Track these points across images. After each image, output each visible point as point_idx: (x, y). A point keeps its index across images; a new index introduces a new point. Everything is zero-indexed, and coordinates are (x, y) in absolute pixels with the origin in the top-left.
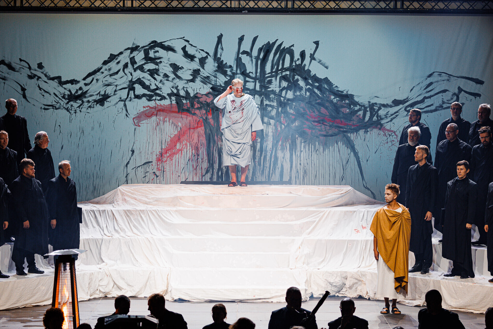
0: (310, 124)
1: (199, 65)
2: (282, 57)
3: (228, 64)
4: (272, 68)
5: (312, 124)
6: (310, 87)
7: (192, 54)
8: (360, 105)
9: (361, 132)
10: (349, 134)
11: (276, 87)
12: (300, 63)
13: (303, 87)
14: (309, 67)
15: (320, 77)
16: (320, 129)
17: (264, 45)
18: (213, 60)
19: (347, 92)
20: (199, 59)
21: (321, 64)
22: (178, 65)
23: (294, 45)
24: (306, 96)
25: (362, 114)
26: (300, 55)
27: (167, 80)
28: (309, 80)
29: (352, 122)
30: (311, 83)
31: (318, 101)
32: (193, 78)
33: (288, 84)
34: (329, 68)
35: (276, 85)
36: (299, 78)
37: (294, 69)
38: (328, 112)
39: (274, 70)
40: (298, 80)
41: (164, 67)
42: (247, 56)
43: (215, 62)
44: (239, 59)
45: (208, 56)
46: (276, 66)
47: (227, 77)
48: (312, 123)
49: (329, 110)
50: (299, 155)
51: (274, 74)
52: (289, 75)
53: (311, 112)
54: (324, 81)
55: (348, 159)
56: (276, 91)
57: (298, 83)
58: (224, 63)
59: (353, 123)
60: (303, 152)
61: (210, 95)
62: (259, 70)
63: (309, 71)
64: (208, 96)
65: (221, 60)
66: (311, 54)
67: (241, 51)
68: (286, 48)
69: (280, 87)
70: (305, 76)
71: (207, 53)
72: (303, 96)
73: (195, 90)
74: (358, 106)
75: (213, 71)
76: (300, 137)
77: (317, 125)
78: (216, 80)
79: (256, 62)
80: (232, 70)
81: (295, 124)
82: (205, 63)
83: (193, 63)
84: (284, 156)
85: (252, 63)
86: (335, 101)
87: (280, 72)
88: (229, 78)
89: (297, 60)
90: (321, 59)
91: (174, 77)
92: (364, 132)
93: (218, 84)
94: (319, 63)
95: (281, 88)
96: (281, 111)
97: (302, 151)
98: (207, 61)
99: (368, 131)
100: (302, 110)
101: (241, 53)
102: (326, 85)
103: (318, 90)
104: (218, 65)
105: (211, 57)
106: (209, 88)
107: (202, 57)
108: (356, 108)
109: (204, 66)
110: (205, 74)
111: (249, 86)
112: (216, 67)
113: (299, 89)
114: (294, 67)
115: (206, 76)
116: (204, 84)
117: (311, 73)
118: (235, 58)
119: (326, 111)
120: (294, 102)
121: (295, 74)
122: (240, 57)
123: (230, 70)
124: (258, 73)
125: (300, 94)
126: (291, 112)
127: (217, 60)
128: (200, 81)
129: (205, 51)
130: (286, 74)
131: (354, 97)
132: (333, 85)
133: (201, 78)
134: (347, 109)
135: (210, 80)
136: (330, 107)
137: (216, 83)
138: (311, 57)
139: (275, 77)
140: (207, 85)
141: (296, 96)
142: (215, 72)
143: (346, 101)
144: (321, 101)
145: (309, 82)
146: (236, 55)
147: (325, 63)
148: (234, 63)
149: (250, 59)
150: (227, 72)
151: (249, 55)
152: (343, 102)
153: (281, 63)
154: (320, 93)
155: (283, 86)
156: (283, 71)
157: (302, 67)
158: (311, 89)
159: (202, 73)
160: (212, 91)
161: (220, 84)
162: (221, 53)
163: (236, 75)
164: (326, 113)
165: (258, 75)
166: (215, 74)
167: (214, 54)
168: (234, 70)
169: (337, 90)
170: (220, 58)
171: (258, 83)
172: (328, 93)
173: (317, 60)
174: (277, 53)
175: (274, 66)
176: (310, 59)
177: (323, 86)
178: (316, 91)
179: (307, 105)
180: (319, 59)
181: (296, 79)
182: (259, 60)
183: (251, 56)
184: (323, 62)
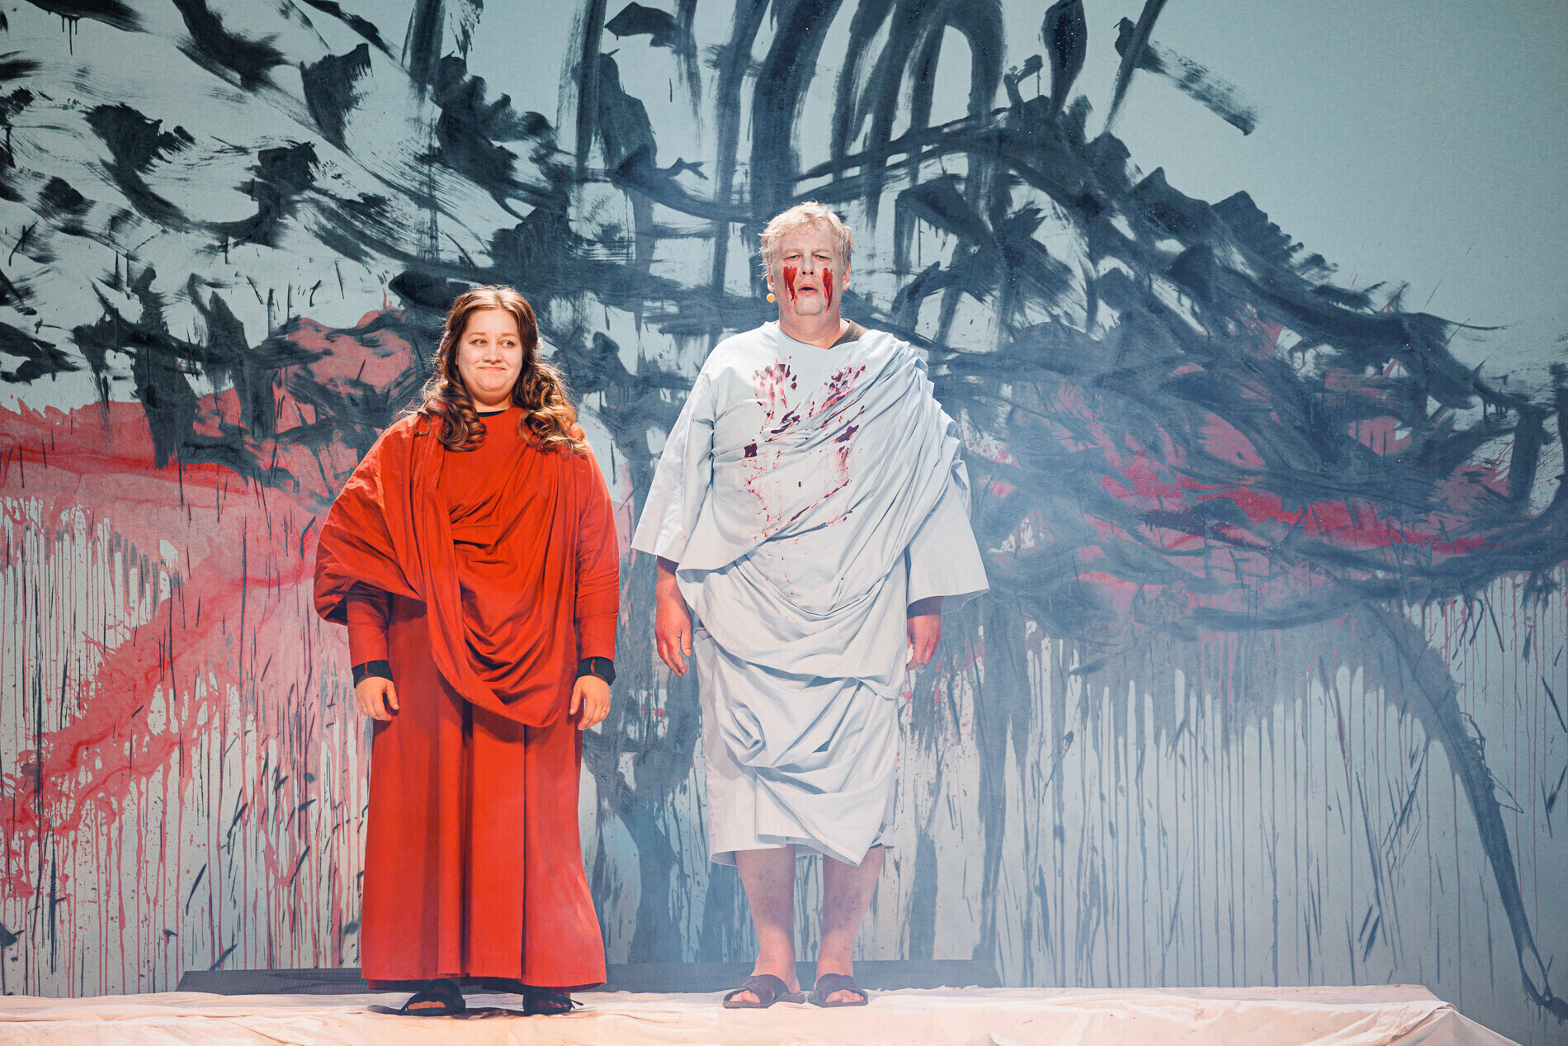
0: (1125, 535)
1: (305, 113)
2: (915, 53)
3: (520, 107)
4: (844, 129)
5: (1140, 538)
6: (1124, 269)
7: (254, 35)
8: (1488, 395)
9: (1504, 592)
10: (1417, 608)
11: (871, 272)
12: (1047, 92)
13: (1067, 270)
14: (1111, 117)
15: (1191, 191)
16: (1201, 574)
18: (407, 79)
19: (1395, 299)
20: (306, 73)
21: (1200, 96)
22: (151, 115)
24: (1097, 336)
25: (1508, 458)
26: (1047, 29)
27: (74, 230)
28: (1112, 212)
29: (1433, 517)
30: (1130, 235)
31: (1181, 370)
32: (265, 211)
33: (961, 250)
34: (1259, 129)
35: (872, 256)
36: (1042, 199)
37: (1002, 137)
38: (1260, 451)
39: (856, 148)
40: (1030, 217)
41: (46, 138)
42: (654, 43)
43: (422, 90)
44: (595, 72)
45: (374, 52)
46: (869, 121)
47: (510, 201)
48: (1143, 528)
49: (1265, 432)
50: (1047, 769)
51: (854, 172)
52: (968, 179)
53: (1136, 447)
54: (1221, 224)
55: (1412, 795)
56: (869, 297)
57: (1039, 235)
58: (490, 98)
59: (1442, 529)
60: (1075, 746)
61: (390, 339)
62: (744, 150)
63: (1113, 150)
64: (372, 344)
65: (467, 78)
66: (1125, 24)
67: (612, 11)
69: (901, 267)
70: (1087, 185)
71: (358, 24)
72: (1070, 332)
73: (280, 297)
74: (1477, 400)
75: (412, 163)
76: (1055, 637)
77: (1177, 542)
78: (434, 222)
79: (721, 88)
80: (552, 148)
81: (1019, 542)
82: (350, 102)
83: (258, 102)
84: (939, 773)
85: (696, 93)
86: (1306, 365)
87: (902, 157)
88: (526, 209)
89: (1021, 67)
90: (1200, 61)
91: (125, 203)
92: (1520, 593)
93: (449, 254)
94: (1183, 86)
95: (910, 279)
97: (1070, 737)
98: (360, 86)
99: (1550, 586)
100: (1068, 434)
101: (610, 26)
102: (1240, 249)
103: (1181, 291)
104: (443, 117)
105: (392, 57)
106: (382, 283)
107: (325, 58)
108: (1459, 412)
109: (346, 120)
110: (353, 183)
111: (678, 267)
112: (428, 129)
113: (1039, 285)
114: (1003, 125)
115: (360, 195)
116: (340, 252)
117: (1130, 163)
118: (568, 60)
119: (1243, 438)
120: (1009, 383)
121: (1012, 176)
122: (603, 55)
123: (536, 151)
124: (737, 168)
125: (1048, 320)
126: (985, 451)
127: (436, 77)
128: (317, 235)
129: (343, 8)
130: (944, 172)
131: (1448, 336)
132: (1294, 249)
133: (323, 210)
134: (1399, 424)
135: (385, 221)
136: (1270, 410)
137: (434, 249)
138: (1130, 50)
139: (863, 198)
140: (368, 259)
141: (1018, 331)
142: (420, 169)
143: (1390, 369)
144: (1205, 365)
145: (1115, 232)
146: (579, 40)
147: (1230, 90)
148: (561, 101)
149: (679, 64)
150: (512, 168)
151: (673, 34)
152: (1363, 371)
153: (910, 91)
154: (1197, 309)
155: (927, 262)
156: (925, 149)
157: (1059, 119)
158: (1127, 278)
159: (330, 174)
160: (402, 308)
161: (462, 250)
162: (463, 27)
163: (575, 186)
164: (1240, 456)
165: (742, 185)
166: (422, 183)
167: (415, 34)
168: (560, 147)
169: (1318, 283)
170: (458, 59)
171: (739, 240)
172: (1253, 306)
173: (1168, 71)
174: (880, 19)
175: (858, 119)
176: (1117, 59)
177: (1217, 261)
178: (1164, 294)
179: (1099, 397)
180: (1184, 61)
181: (1020, 211)
182: (748, 71)
183: (688, 43)
184: (1218, 82)
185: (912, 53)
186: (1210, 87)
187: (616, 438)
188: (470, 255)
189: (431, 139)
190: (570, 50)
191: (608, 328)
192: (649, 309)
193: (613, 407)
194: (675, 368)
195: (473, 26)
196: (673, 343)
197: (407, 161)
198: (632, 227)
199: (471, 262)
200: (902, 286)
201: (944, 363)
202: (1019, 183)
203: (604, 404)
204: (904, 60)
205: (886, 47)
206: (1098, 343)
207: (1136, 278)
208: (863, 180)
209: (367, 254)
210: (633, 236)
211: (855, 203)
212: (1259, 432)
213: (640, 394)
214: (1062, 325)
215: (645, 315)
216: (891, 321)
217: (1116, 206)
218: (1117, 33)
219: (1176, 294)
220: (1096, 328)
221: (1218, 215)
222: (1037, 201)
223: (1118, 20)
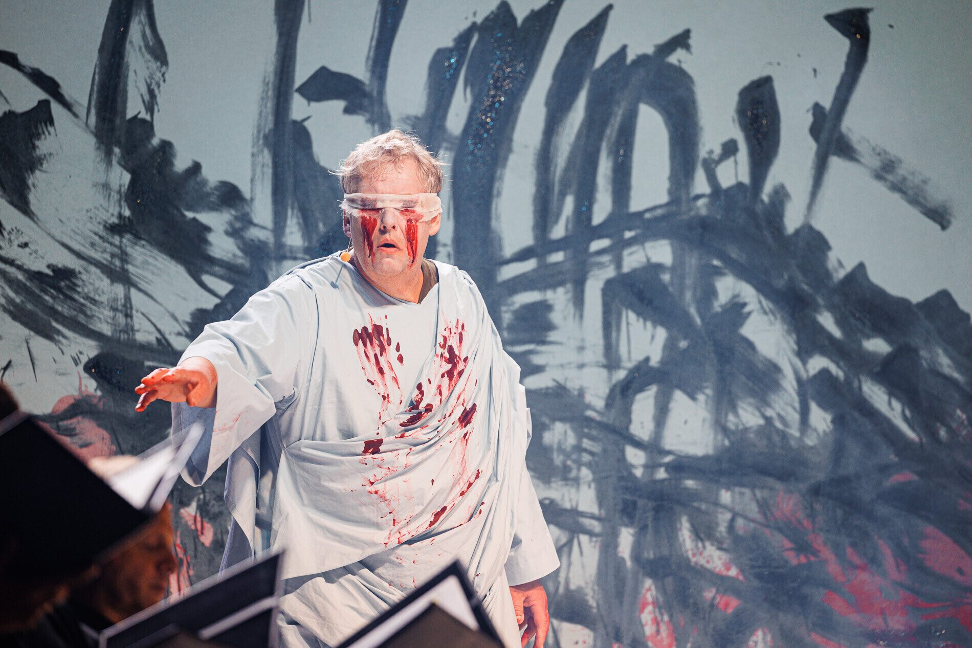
2: (611, 131)
3: (212, 175)
4: (544, 210)
6: (834, 369)
11: (581, 366)
12: (745, 178)
13: (777, 369)
14: (810, 207)
15: (894, 289)
17: (474, 27)
18: (92, 141)
21: (898, 187)
23: (686, 34)
24: (811, 441)
26: (741, 112)
28: (816, 309)
30: (837, 333)
31: (896, 479)
33: (670, 346)
34: (956, 224)
35: (581, 349)
36: (748, 293)
37: (704, 224)
39: (558, 231)
40: (736, 310)
42: (347, 111)
43: (109, 153)
44: (287, 141)
45: (56, 109)
46: (569, 204)
47: (206, 279)
51: (557, 257)
52: (673, 269)
53: (857, 560)
54: (925, 324)
56: (581, 393)
57: (747, 331)
58: (181, 164)
61: (86, 426)
62: (446, 230)
63: (815, 242)
64: (68, 431)
65: (155, 142)
66: (817, 109)
67: (302, 75)
68: (631, 57)
69: (611, 361)
70: (791, 279)
71: (39, 78)
72: (784, 436)
75: (102, 232)
78: (128, 298)
80: (247, 221)
82: (34, 164)
87: (604, 243)
88: (224, 288)
89: (718, 151)
90: (895, 150)
93: (145, 335)
94: (879, 177)
95: (621, 375)
96: (636, 556)
98: (44, 146)
100: (788, 544)
101: (302, 90)
102: (946, 351)
103: (891, 394)
104: (133, 183)
105: (75, 115)
106: (76, 364)
107: (5, 113)
109: (30, 182)
110: (40, 253)
112: (117, 197)
113: (750, 384)
114: (704, 212)
115: (49, 266)
116: (31, 328)
117: (832, 257)
118: (259, 125)
119: (960, 553)
120: (728, 488)
121: (716, 267)
122: (295, 122)
123: (231, 224)
124: (440, 249)
125: (761, 422)
126: (708, 562)
127: (123, 140)
128: (6, 310)
129: (22, 59)
130: (648, 260)
133: (11, 282)
135: (76, 297)
137: (129, 329)
138: (824, 136)
139: (569, 286)
140: (61, 338)
141: (734, 433)
142: (111, 239)
144: (919, 474)
145: (822, 330)
146: (270, 104)
147: (925, 182)
148: (254, 171)
150: (206, 242)
151: (366, 102)
153: (609, 172)
154: (908, 413)
155: (638, 357)
156: (628, 235)
157: (759, 208)
158: (836, 379)
159: (16, 243)
160: (99, 393)
161: (159, 331)
162: (149, 86)
163: (273, 264)
164: (960, 571)
166: (113, 256)
167: (99, 92)
168: (256, 221)
170: (144, 121)
172: (963, 412)
173: (862, 160)
174: (574, 95)
175: (558, 200)
176: (812, 146)
177: (924, 363)
178: (875, 397)
179: (818, 507)
180: (878, 150)
181: (726, 304)
182: (445, 145)
183: (382, 113)
184: (913, 174)
185: (608, 132)
186: (904, 179)
188: (167, 336)
189: (120, 206)
190: (260, 114)
195: (159, 86)
197: (97, 230)
199: (169, 344)
200: (614, 380)
201: (660, 465)
202: (722, 274)
204: (600, 138)
205: (582, 125)
206: (812, 448)
207: (845, 379)
208: (567, 266)
209: (59, 333)
211: (560, 290)
214: (775, 427)
216: (605, 420)
217: (820, 301)
218: (809, 119)
219: (885, 397)
220: (809, 432)
221: (921, 315)
222: (743, 294)
223: (810, 105)
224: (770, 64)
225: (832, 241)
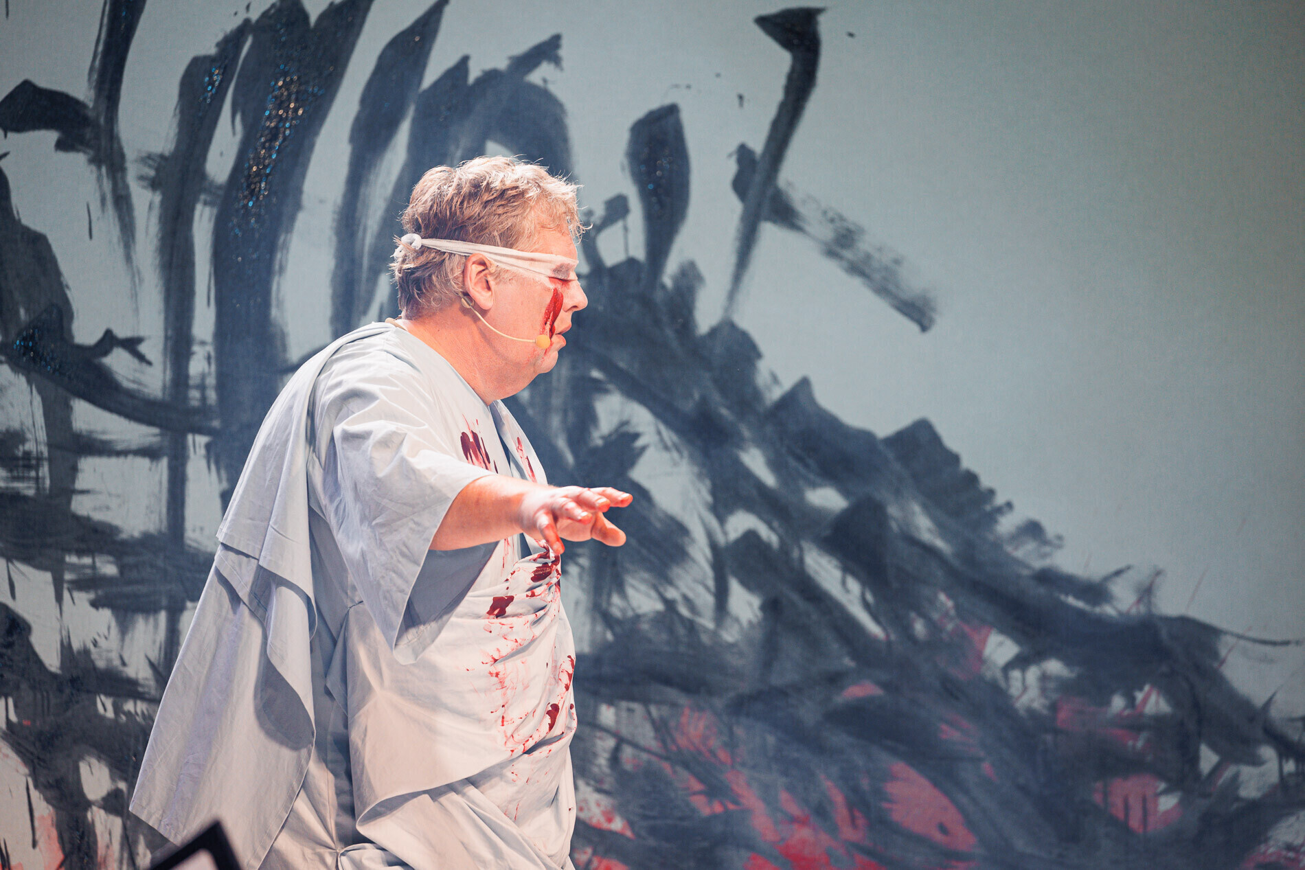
6: (764, 532)
8: (1283, 745)
12: (638, 251)
13: (683, 530)
14: (732, 295)
15: (851, 416)
17: (245, 28)
19: (1146, 592)
21: (858, 269)
23: (555, 41)
24: (730, 635)
26: (634, 155)
28: (740, 443)
34: (943, 323)
36: (642, 419)
38: (970, 823)
40: (626, 445)
42: (61, 146)
53: (795, 809)
54: (897, 466)
57: (641, 474)
62: (204, 321)
63: (739, 347)
66: (744, 154)
68: (474, 73)
70: (704, 400)
72: (691, 627)
74: (1268, 752)
79: (164, 220)
86: (1027, 690)
89: (600, 211)
90: (854, 215)
94: (831, 253)
100: (697, 786)
102: (925, 507)
103: (846, 570)
108: (1246, 771)
111: (114, 503)
113: (644, 552)
117: (764, 369)
119: (945, 802)
120: (611, 703)
121: (595, 381)
124: (196, 348)
125: (660, 606)
131: (1223, 652)
132: (999, 510)
134: (1162, 786)
136: (980, 760)
138: (752, 192)
141: (619, 622)
143: (1145, 700)
144: (885, 686)
145: (748, 474)
147: (897, 262)
149: (99, 179)
151: (88, 133)
152: (1108, 703)
154: (869, 597)
157: (659, 296)
158: (767, 546)
164: (943, 829)
165: (203, 377)
169: (1038, 564)
171: (203, 463)
172: (950, 596)
173: (807, 228)
174: (391, 126)
175: (368, 279)
176: (734, 208)
177: (894, 525)
178: (823, 573)
179: (739, 731)
180: (830, 214)
181: (610, 435)
182: (203, 197)
183: (112, 148)
184: (880, 250)
186: (868, 257)
187: (34, 774)
191: (13, 595)
192: (73, 568)
193: (26, 723)
194: (117, 662)
196: (113, 623)
198: (42, 435)
202: (606, 391)
203: (13, 718)
205: (403, 171)
206: (732, 646)
207: (781, 547)
210: (44, 450)
212: (967, 792)
213: (67, 705)
214: (679, 614)
215: (68, 576)
217: (746, 433)
218: (732, 168)
219: (837, 574)
220: (728, 622)
221: (891, 455)
222: (634, 421)
223: (733, 146)
224: (677, 86)
225: (763, 346)
